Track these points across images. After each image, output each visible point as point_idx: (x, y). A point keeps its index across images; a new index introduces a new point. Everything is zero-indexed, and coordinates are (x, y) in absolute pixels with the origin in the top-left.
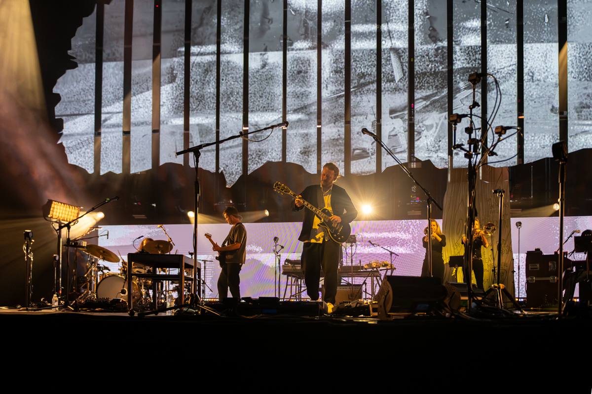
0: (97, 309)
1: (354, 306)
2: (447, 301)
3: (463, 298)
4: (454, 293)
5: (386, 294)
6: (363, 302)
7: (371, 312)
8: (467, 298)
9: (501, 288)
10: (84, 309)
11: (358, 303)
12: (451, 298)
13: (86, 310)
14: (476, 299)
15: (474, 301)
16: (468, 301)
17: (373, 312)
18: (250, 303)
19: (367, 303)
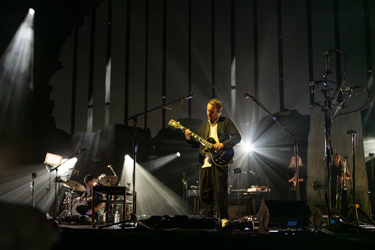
0: (72, 223)
1: (241, 222)
2: (311, 219)
3: (324, 216)
4: (317, 212)
5: (264, 214)
6: (248, 218)
7: (254, 226)
8: (327, 216)
9: (357, 207)
10: (64, 222)
11: (243, 220)
12: (315, 216)
13: (65, 223)
14: (334, 217)
15: (332, 218)
16: (328, 219)
17: (255, 226)
18: (169, 220)
19: (251, 220)
